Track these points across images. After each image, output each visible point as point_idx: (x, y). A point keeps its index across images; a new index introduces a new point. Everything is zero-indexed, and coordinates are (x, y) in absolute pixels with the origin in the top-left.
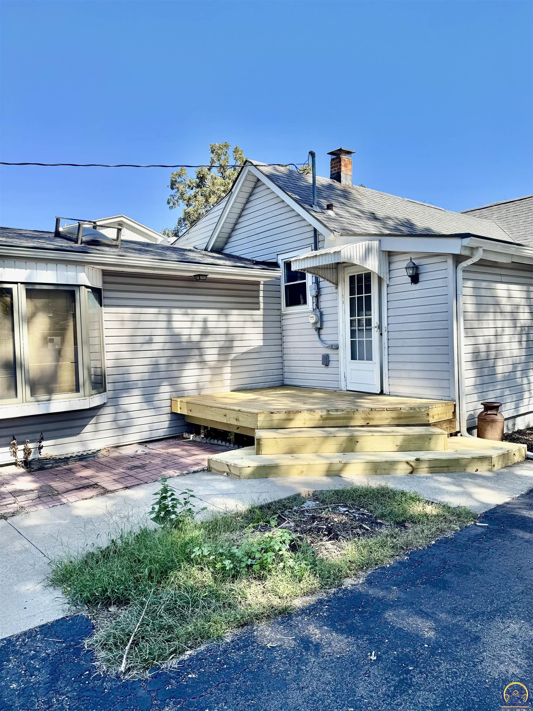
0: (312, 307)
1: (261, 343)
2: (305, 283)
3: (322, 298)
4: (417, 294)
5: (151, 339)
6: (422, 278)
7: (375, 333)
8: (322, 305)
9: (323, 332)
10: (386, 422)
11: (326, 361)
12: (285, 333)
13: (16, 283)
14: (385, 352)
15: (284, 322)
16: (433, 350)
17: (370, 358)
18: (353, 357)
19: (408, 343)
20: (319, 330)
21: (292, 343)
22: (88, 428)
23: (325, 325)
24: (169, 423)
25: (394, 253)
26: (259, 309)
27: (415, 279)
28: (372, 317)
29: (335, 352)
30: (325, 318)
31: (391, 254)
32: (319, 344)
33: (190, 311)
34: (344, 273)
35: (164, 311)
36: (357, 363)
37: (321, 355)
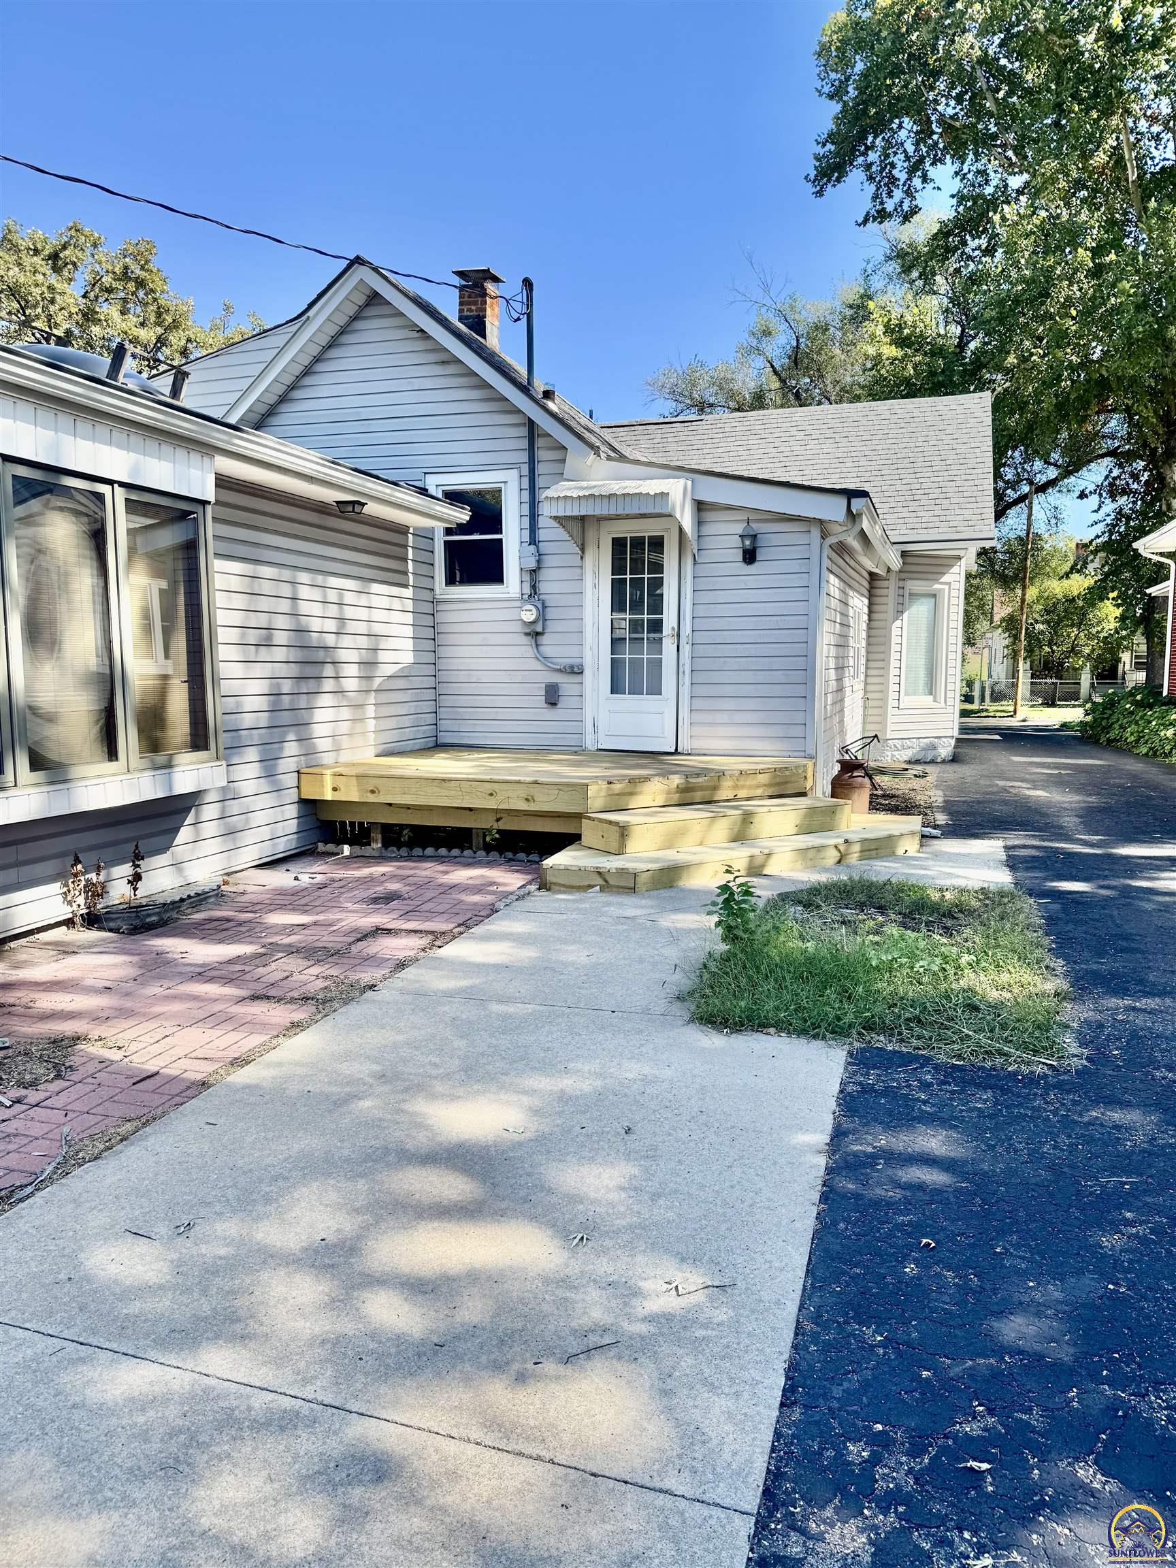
0: (518, 589)
1: (409, 658)
2: (501, 540)
3: (544, 574)
4: (751, 582)
5: (269, 638)
6: (760, 555)
7: (669, 646)
8: (543, 588)
9: (544, 640)
10: (759, 792)
11: (552, 697)
12: (441, 639)
13: (110, 482)
14: (686, 680)
15: (440, 617)
16: (779, 676)
17: (656, 689)
18: (616, 688)
19: (732, 664)
20: (535, 634)
21: (462, 660)
22: (184, 834)
23: (551, 626)
24: (299, 823)
25: (709, 507)
26: (406, 586)
27: (750, 556)
28: (664, 617)
29: (576, 679)
30: (550, 614)
31: (704, 507)
32: (536, 665)
33: (320, 579)
34: (598, 530)
35: (286, 574)
36: (626, 701)
37: (544, 685)
